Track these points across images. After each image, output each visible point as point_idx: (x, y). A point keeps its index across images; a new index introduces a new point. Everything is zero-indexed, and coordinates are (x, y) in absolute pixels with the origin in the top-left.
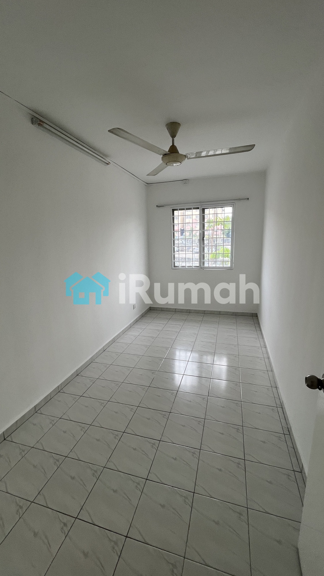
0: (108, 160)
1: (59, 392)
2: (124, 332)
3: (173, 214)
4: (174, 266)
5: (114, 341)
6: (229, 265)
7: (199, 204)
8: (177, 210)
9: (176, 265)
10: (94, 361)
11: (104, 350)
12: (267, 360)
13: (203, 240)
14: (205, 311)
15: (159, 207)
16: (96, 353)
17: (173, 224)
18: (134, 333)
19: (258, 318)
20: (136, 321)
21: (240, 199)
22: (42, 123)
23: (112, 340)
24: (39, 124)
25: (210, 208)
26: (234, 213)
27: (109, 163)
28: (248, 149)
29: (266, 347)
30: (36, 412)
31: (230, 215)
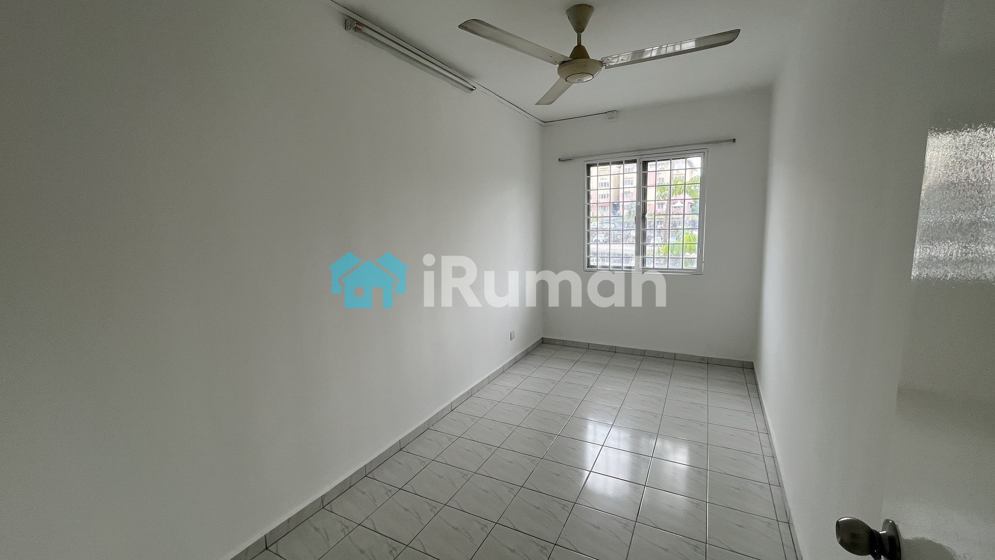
0: (473, 83)
1: (366, 476)
2: (491, 380)
3: (589, 173)
4: (589, 266)
5: (470, 394)
6: (695, 266)
7: (637, 153)
8: (594, 165)
9: (592, 264)
10: (432, 428)
11: (452, 409)
12: (769, 461)
13: (644, 218)
14: (645, 351)
15: (563, 161)
16: (436, 413)
17: (588, 190)
18: (509, 382)
19: (754, 373)
20: (516, 362)
21: (717, 142)
22: (360, 27)
23: (468, 393)
24: (356, 29)
25: (658, 161)
26: (705, 168)
27: (474, 87)
28: (726, 40)
29: (768, 433)
30: (323, 508)
31: (698, 173)
